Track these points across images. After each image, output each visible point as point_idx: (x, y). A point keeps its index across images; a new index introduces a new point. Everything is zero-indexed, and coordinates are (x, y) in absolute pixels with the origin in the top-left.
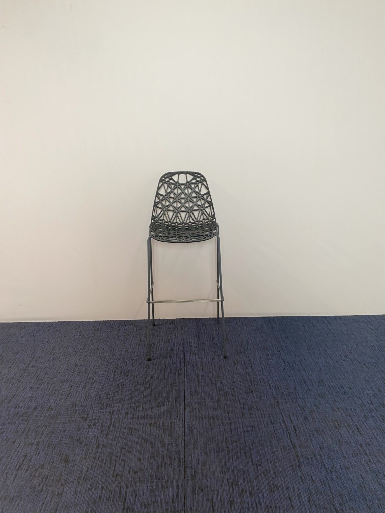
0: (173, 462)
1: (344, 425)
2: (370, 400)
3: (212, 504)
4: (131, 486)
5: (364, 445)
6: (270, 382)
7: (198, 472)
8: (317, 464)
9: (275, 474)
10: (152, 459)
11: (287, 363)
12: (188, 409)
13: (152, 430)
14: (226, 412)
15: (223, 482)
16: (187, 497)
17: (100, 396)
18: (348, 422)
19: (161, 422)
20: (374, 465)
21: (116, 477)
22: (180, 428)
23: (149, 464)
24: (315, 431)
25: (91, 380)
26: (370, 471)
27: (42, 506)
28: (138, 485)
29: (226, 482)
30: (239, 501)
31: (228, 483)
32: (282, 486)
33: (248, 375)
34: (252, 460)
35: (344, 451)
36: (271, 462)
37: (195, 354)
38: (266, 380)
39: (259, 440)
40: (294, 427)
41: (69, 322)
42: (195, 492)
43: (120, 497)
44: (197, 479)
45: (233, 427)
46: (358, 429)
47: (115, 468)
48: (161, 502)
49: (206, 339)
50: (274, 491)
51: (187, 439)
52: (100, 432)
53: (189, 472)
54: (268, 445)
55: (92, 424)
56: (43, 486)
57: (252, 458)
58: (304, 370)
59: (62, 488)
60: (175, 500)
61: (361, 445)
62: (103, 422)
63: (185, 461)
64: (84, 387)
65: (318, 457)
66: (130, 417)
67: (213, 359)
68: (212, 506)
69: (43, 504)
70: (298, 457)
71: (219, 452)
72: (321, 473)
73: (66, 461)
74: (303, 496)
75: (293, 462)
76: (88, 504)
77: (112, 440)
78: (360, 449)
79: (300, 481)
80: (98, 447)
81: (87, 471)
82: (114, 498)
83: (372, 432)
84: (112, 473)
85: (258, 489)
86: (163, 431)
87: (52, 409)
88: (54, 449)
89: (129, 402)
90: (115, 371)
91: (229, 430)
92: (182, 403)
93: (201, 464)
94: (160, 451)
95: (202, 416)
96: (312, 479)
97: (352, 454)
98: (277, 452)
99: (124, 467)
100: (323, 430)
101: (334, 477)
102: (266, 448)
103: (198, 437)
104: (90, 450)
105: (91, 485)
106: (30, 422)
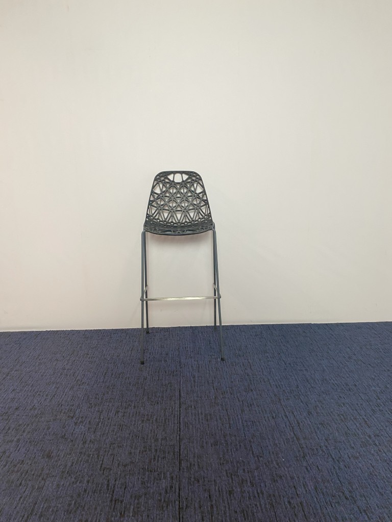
0: (167, 455)
1: (350, 418)
2: (377, 396)
3: (210, 493)
4: (120, 479)
5: (372, 436)
6: (271, 382)
7: (194, 464)
8: (324, 454)
9: (278, 464)
10: (144, 453)
11: (288, 365)
12: (183, 407)
13: (144, 426)
14: (224, 409)
15: (221, 472)
16: (182, 487)
17: (88, 397)
18: (354, 416)
19: (155, 419)
20: (384, 455)
21: (104, 471)
22: (174, 423)
23: (140, 458)
24: (320, 424)
25: (79, 383)
26: (381, 460)
27: (20, 500)
28: (127, 477)
29: (225, 473)
30: (239, 490)
31: (227, 473)
32: (286, 475)
33: (248, 375)
34: (253, 452)
35: (352, 442)
36: (273, 453)
37: (191, 358)
38: (266, 380)
39: (260, 434)
40: (297, 421)
41: (57, 331)
42: (190, 483)
43: (108, 489)
44: (193, 470)
45: (232, 422)
46: (366, 422)
47: (103, 462)
48: (153, 493)
49: (202, 345)
50: (277, 480)
51: (182, 434)
52: (87, 428)
53: (184, 464)
54: (270, 438)
55: (79, 422)
56: (22, 481)
57: (252, 450)
58: (306, 370)
59: (43, 482)
60: (168, 491)
61: (370, 437)
62: (91, 419)
63: (180, 454)
64: (72, 388)
65: (324, 447)
66: (120, 414)
67: (210, 361)
68: (210, 496)
69: (21, 498)
70: (302, 448)
71: (217, 445)
72: (327, 462)
73: (49, 456)
74: (308, 484)
75: (297, 453)
76: (72, 497)
77: (100, 437)
78: (369, 439)
79: (305, 470)
80: (85, 443)
81: (72, 465)
82: (100, 490)
83: (380, 424)
84: (99, 466)
85: (259, 479)
86: (156, 427)
87: (35, 409)
88: (36, 445)
89: (120, 401)
90: (105, 374)
91: (228, 426)
92: (177, 402)
93: (198, 456)
94: (153, 445)
95: (198, 412)
96: (319, 469)
97: (361, 445)
98: (280, 444)
99: (113, 461)
100: (328, 424)
101: (342, 467)
102: (267, 441)
103: (194, 431)
104: (76, 445)
105: (75, 479)
106: (11, 421)
